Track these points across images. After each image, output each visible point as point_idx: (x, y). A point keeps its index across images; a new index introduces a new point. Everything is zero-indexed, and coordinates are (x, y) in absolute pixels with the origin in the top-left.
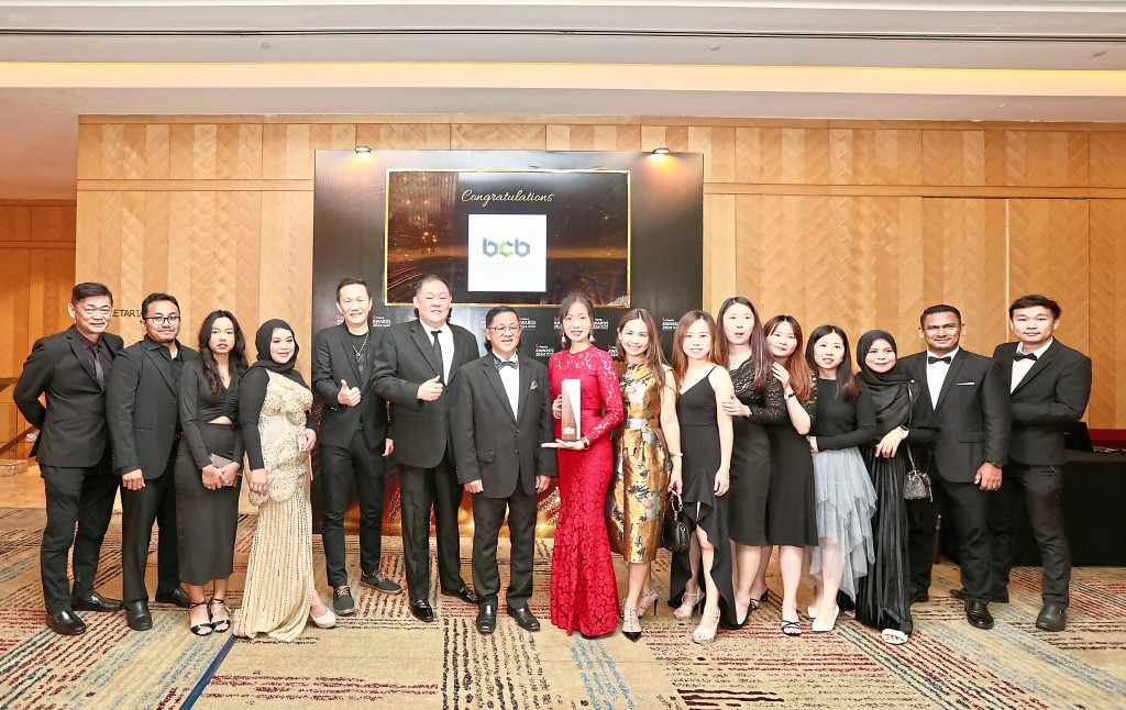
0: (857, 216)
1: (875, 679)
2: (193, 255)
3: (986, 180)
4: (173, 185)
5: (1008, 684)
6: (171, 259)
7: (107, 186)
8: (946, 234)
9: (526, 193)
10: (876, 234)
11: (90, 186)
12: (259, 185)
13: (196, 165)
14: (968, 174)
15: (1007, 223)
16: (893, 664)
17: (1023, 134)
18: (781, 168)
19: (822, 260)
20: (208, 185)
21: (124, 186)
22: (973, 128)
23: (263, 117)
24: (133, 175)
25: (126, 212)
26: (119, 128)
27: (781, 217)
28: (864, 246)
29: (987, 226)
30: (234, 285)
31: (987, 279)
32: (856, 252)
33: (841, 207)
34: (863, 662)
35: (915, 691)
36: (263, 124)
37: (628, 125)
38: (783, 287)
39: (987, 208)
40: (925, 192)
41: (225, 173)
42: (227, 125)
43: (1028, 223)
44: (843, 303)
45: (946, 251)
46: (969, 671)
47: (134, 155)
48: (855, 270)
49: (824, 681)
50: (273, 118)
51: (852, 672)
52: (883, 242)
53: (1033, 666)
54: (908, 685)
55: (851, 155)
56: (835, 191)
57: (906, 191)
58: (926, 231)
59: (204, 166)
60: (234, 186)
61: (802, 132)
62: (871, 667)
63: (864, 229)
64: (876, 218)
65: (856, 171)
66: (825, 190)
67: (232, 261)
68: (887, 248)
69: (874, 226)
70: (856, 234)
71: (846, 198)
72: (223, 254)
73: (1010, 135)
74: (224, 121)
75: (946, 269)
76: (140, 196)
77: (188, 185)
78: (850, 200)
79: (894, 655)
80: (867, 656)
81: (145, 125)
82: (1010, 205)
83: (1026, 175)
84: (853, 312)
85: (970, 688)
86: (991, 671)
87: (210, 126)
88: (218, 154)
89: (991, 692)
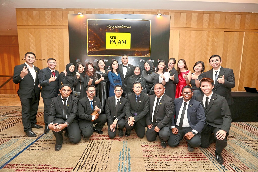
0: (209, 36)
1: (205, 164)
2: (47, 45)
3: (240, 27)
4: (41, 27)
5: (244, 165)
6: (42, 46)
7: (24, 27)
8: (229, 41)
9: (124, 26)
10: (213, 41)
11: (20, 27)
12: (62, 27)
13: (46, 22)
14: (236, 26)
15: (244, 38)
16: (211, 157)
17: (250, 16)
18: (191, 24)
19: (199, 47)
20: (50, 27)
21: (29, 27)
22: (238, 14)
23: (62, 9)
24: (31, 24)
25: (30, 34)
26: (26, 12)
27: (190, 36)
28: (210, 44)
29: (239, 39)
30: (58, 52)
31: (237, 52)
32: (208, 45)
33: (205, 34)
34: (202, 156)
35: (217, 169)
36: (62, 11)
37: (154, 12)
38: (190, 54)
39: (239, 35)
40: (225, 30)
41: (54, 24)
42: (53, 11)
43: (249, 38)
44: (204, 53)
45: (229, 45)
46: (232, 160)
47: (31, 19)
48: (207, 50)
49: (191, 165)
50: (65, 9)
51: (199, 161)
52: (214, 43)
53: (250, 157)
54: (215, 166)
55: (208, 20)
56: (204, 30)
57: (221, 30)
58: (225, 40)
59: (48, 22)
60: (56, 27)
61: (197, 14)
62: (204, 158)
63: (210, 39)
64: (213, 37)
65: (209, 25)
66: (201, 29)
67: (57, 47)
68: (215, 44)
69: (212, 39)
70: (208, 41)
71: (206, 31)
72: (55, 45)
73: (247, 16)
74: (53, 10)
75: (228, 49)
76: (33, 30)
77: (45, 27)
78: (207, 32)
79: (211, 153)
80: (204, 154)
81: (32, 11)
82: (245, 34)
83: (249, 26)
84: (206, 60)
85: (233, 167)
86: (238, 159)
87: (49, 11)
88: (52, 19)
89: (239, 169)
